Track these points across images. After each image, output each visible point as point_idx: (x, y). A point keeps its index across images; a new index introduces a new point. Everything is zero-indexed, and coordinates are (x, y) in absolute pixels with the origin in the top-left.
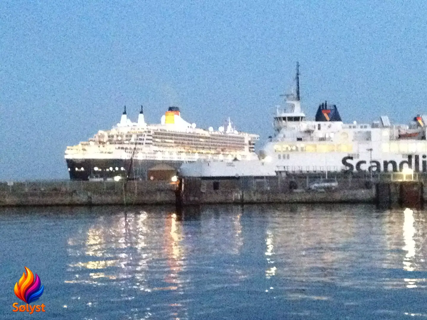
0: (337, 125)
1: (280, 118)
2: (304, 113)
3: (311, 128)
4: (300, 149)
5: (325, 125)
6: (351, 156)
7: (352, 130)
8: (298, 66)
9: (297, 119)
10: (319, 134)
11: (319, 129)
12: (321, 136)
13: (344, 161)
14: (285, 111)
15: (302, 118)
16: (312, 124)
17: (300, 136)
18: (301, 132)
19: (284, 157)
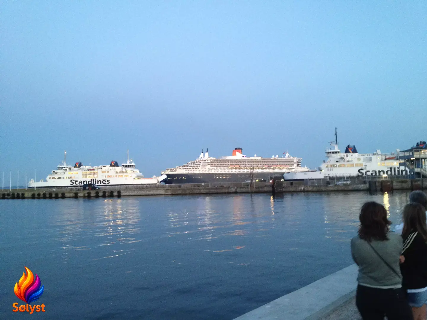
0: (356, 155)
1: (328, 153)
2: (340, 149)
3: (343, 156)
4: (337, 166)
5: (350, 155)
6: (362, 168)
7: (363, 157)
8: (336, 129)
9: (336, 153)
10: (347, 159)
11: (347, 156)
12: (348, 160)
13: (359, 171)
14: (331, 149)
15: (339, 152)
16: (344, 155)
17: (337, 160)
18: (338, 158)
19: (330, 170)
